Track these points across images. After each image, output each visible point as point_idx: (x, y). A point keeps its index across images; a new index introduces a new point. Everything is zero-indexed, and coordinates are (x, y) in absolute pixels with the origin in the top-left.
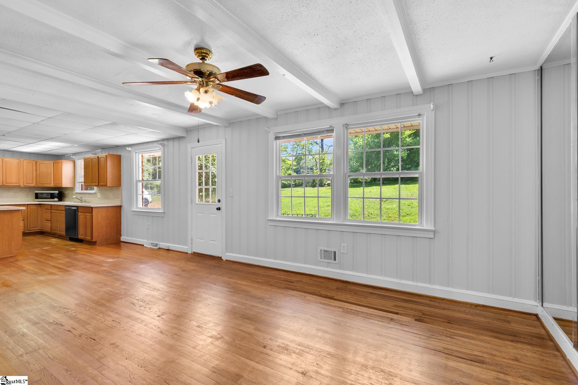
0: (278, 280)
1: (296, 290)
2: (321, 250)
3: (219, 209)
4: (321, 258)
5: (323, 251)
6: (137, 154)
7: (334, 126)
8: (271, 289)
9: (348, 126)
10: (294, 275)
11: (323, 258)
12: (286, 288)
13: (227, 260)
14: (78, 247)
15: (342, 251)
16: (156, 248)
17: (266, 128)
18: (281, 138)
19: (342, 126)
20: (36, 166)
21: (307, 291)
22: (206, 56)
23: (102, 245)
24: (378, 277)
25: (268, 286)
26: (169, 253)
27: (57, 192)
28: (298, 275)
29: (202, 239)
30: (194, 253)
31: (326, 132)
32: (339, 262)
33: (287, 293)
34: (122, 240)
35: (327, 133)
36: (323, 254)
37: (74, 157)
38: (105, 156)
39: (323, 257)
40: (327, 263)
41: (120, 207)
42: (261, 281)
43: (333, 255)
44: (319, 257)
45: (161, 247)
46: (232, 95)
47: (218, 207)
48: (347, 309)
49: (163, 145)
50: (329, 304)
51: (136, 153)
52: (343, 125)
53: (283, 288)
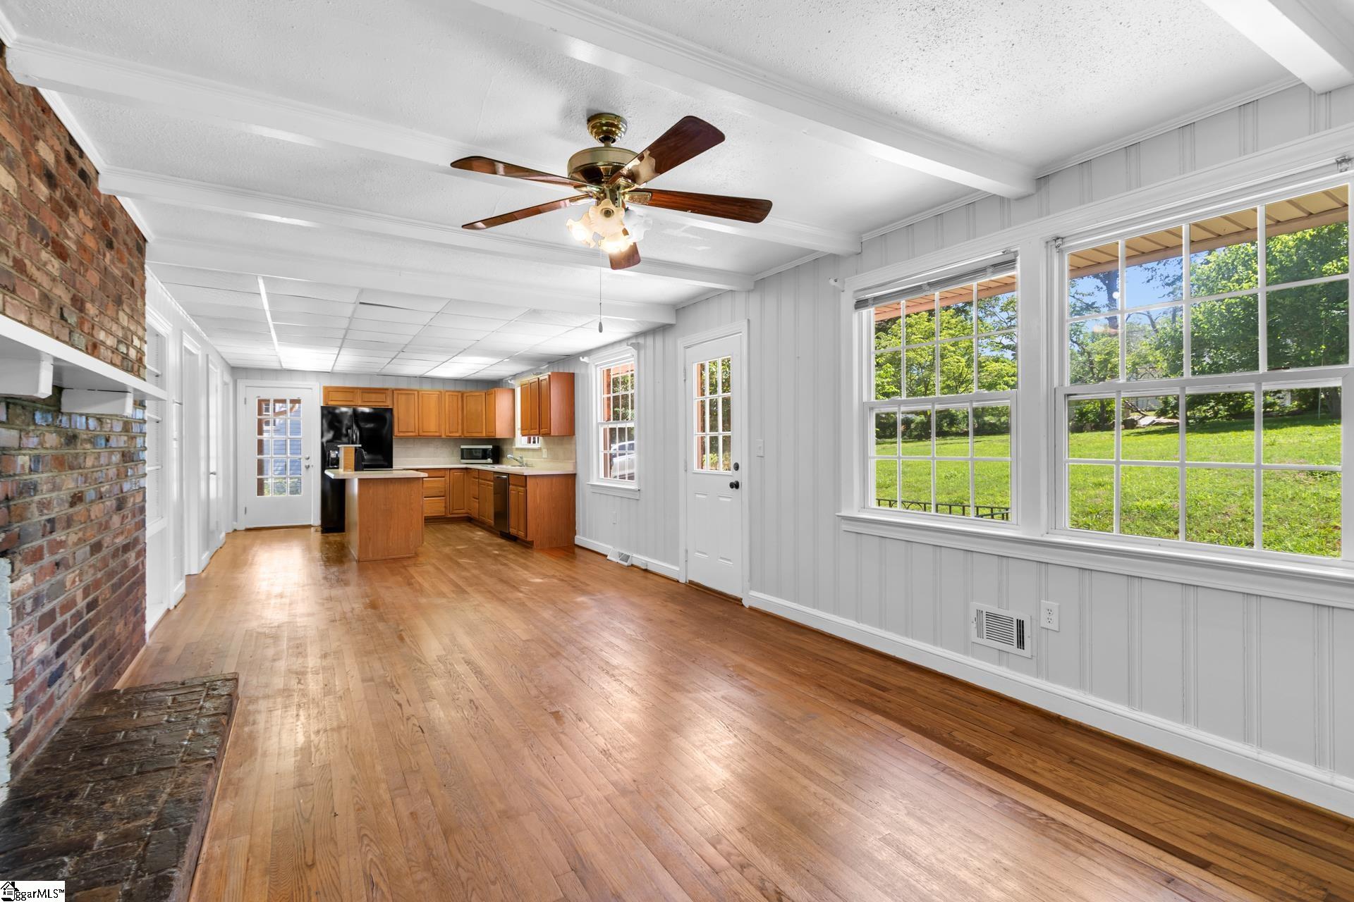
0: (848, 676)
1: (885, 712)
2: (979, 612)
3: (735, 485)
4: (980, 635)
5: (984, 616)
6: (598, 368)
7: (1018, 249)
8: (817, 697)
9: (1063, 243)
10: (900, 669)
11: (985, 637)
12: (859, 702)
13: (751, 608)
14: (505, 548)
15: (1044, 624)
16: (626, 564)
17: (832, 282)
18: (870, 302)
19: (1043, 244)
20: (462, 400)
21: (914, 723)
22: (612, 130)
23: (542, 550)
24: (1170, 722)
25: (812, 687)
26: (646, 578)
27: (491, 447)
28: (912, 673)
29: (705, 554)
30: (691, 582)
31: (990, 270)
32: (1035, 654)
33: (853, 715)
34: (577, 542)
35: (994, 273)
36: (985, 624)
37: (512, 382)
38: (547, 377)
39: (985, 634)
40: (997, 652)
41: (572, 477)
42: (803, 670)
43: (1015, 630)
44: (974, 632)
45: (635, 563)
46: (685, 209)
47: (733, 481)
48: (1017, 802)
49: (637, 347)
50: (962, 776)
51: (596, 366)
52: (1047, 242)
53: (850, 701)
